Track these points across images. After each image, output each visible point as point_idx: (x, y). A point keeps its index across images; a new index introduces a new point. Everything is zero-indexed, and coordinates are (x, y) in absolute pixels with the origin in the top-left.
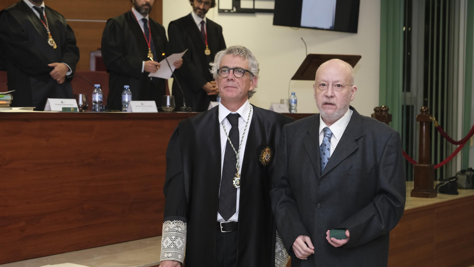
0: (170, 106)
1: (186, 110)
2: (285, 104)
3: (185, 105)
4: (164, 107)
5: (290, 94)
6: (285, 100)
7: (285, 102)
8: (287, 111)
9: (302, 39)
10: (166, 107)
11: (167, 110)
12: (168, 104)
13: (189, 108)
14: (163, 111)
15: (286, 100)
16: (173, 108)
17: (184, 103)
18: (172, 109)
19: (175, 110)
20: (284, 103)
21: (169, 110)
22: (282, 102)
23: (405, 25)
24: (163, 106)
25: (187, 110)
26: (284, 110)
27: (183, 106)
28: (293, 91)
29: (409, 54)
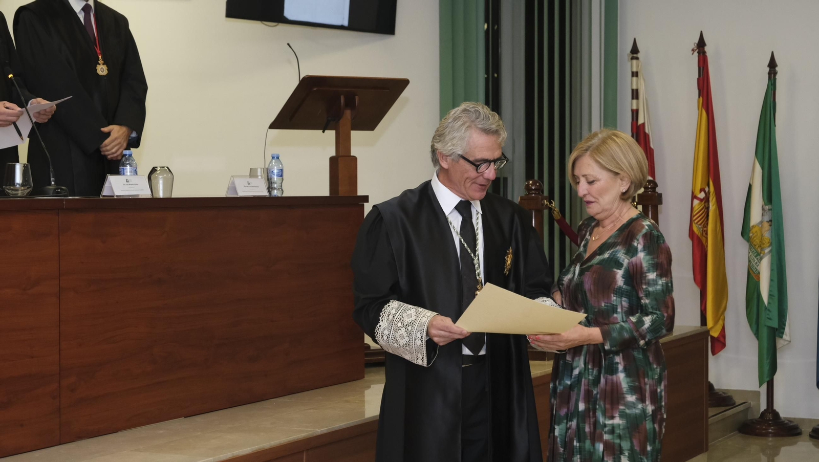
0: (22, 185)
1: (56, 193)
2: (260, 177)
3: (53, 183)
4: (8, 187)
5: (269, 158)
6: (259, 170)
7: (259, 174)
8: (265, 193)
9: (288, 44)
10: (12, 187)
11: (14, 192)
12: (18, 179)
13: (61, 189)
14: (7, 195)
15: (261, 168)
16: (28, 188)
17: (52, 179)
18: (29, 190)
19: (31, 194)
20: (257, 176)
21: (19, 193)
22: (253, 173)
23: (487, 21)
24: (7, 185)
25: (58, 193)
26: (260, 190)
27: (50, 184)
28: (275, 151)
29: (496, 75)
